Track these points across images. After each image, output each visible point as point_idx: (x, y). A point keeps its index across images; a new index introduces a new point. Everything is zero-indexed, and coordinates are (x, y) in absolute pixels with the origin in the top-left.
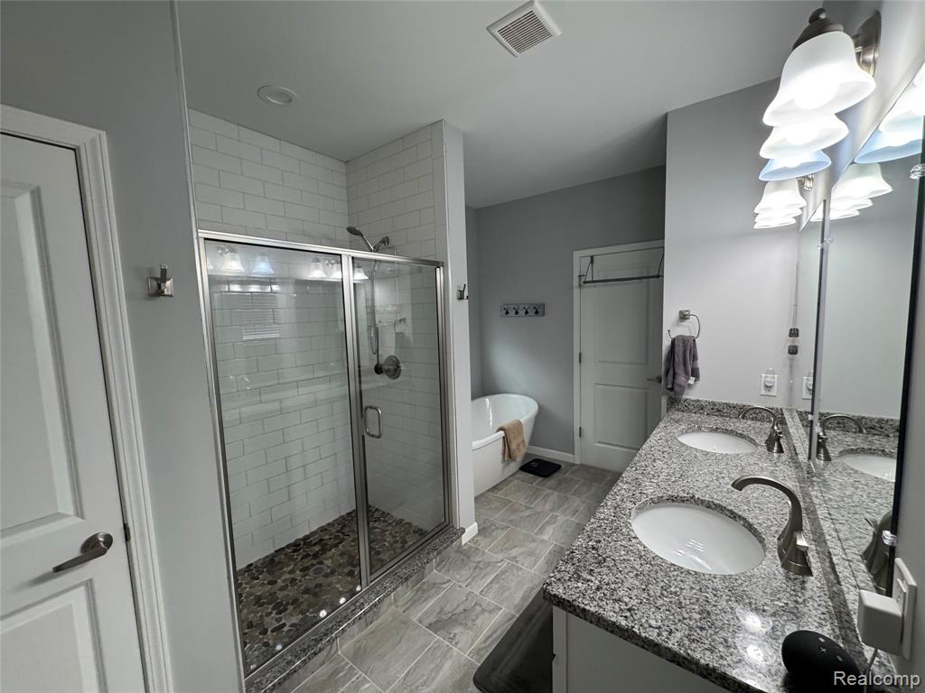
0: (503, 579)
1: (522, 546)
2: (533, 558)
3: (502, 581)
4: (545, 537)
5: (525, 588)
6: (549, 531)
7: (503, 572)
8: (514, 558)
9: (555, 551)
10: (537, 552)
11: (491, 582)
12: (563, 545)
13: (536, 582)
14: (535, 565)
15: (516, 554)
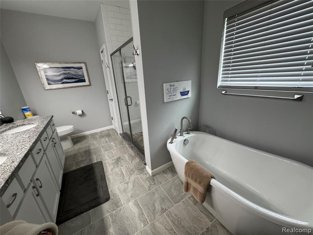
0: (121, 176)
1: (132, 189)
2: (122, 190)
3: (120, 175)
4: (131, 204)
5: (112, 181)
6: (135, 210)
7: (123, 177)
8: (127, 183)
9: (119, 202)
10: (124, 194)
11: (122, 172)
12: (118, 209)
13: (110, 185)
14: (118, 189)
15: (129, 185)
